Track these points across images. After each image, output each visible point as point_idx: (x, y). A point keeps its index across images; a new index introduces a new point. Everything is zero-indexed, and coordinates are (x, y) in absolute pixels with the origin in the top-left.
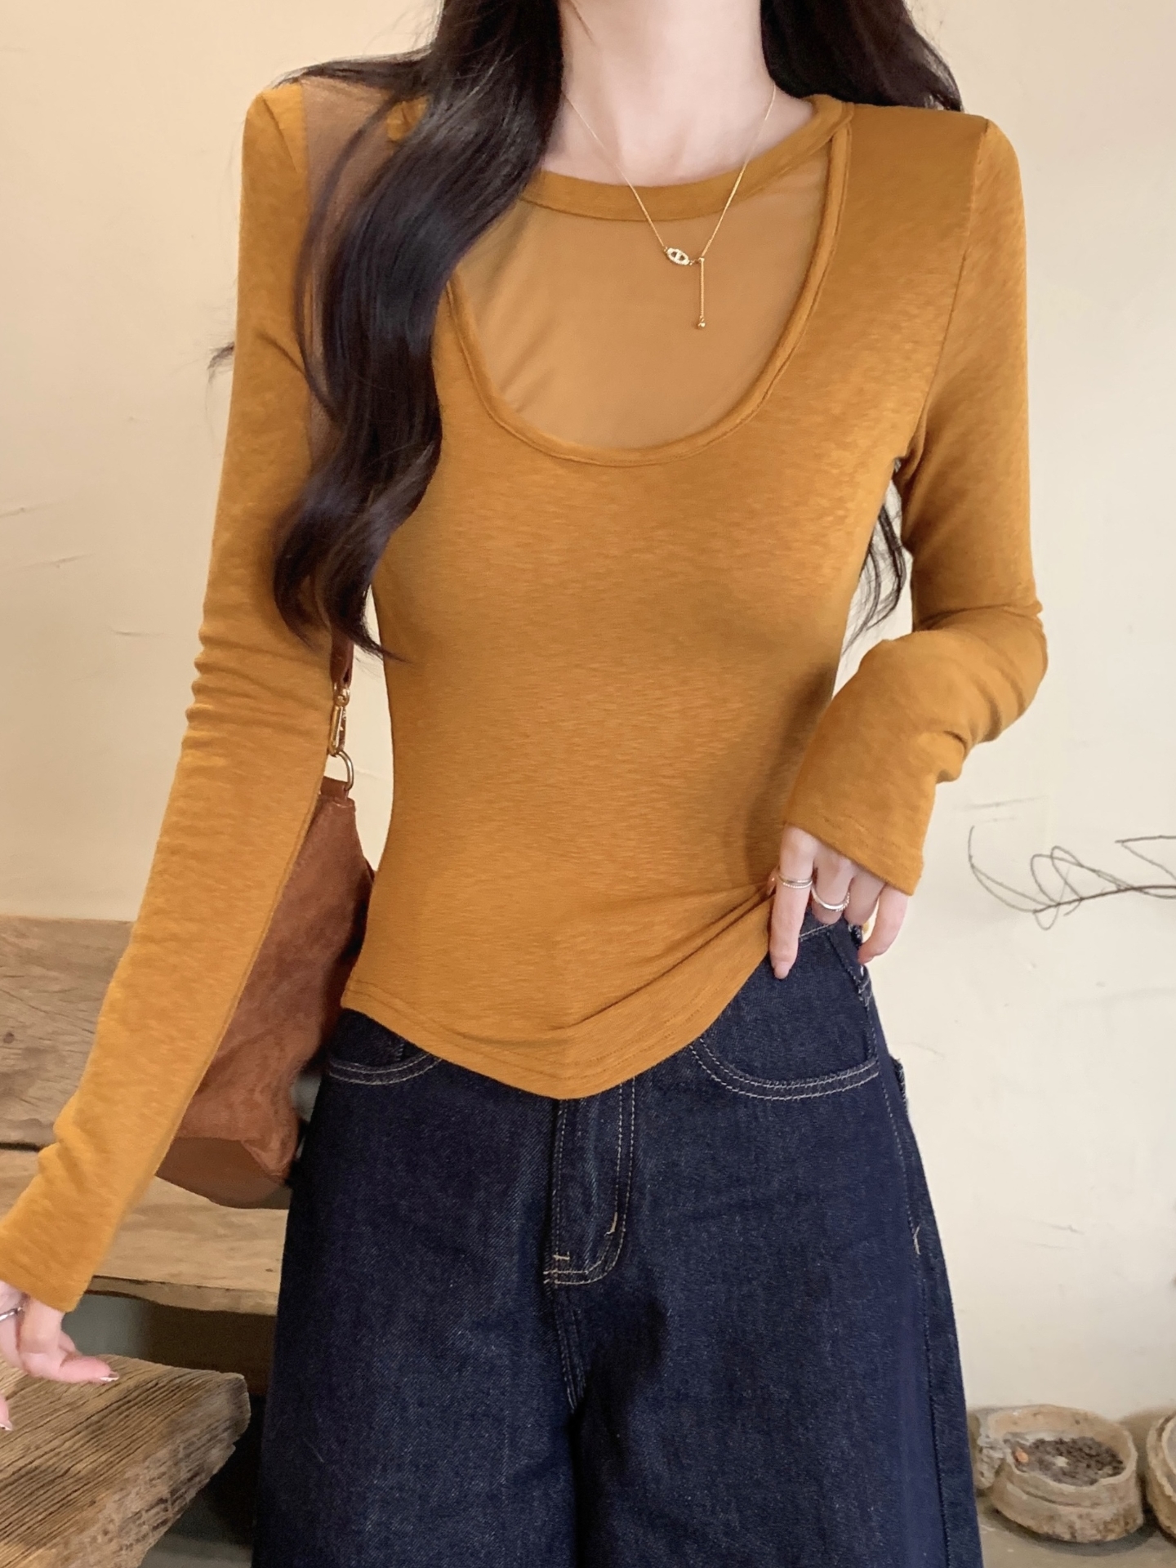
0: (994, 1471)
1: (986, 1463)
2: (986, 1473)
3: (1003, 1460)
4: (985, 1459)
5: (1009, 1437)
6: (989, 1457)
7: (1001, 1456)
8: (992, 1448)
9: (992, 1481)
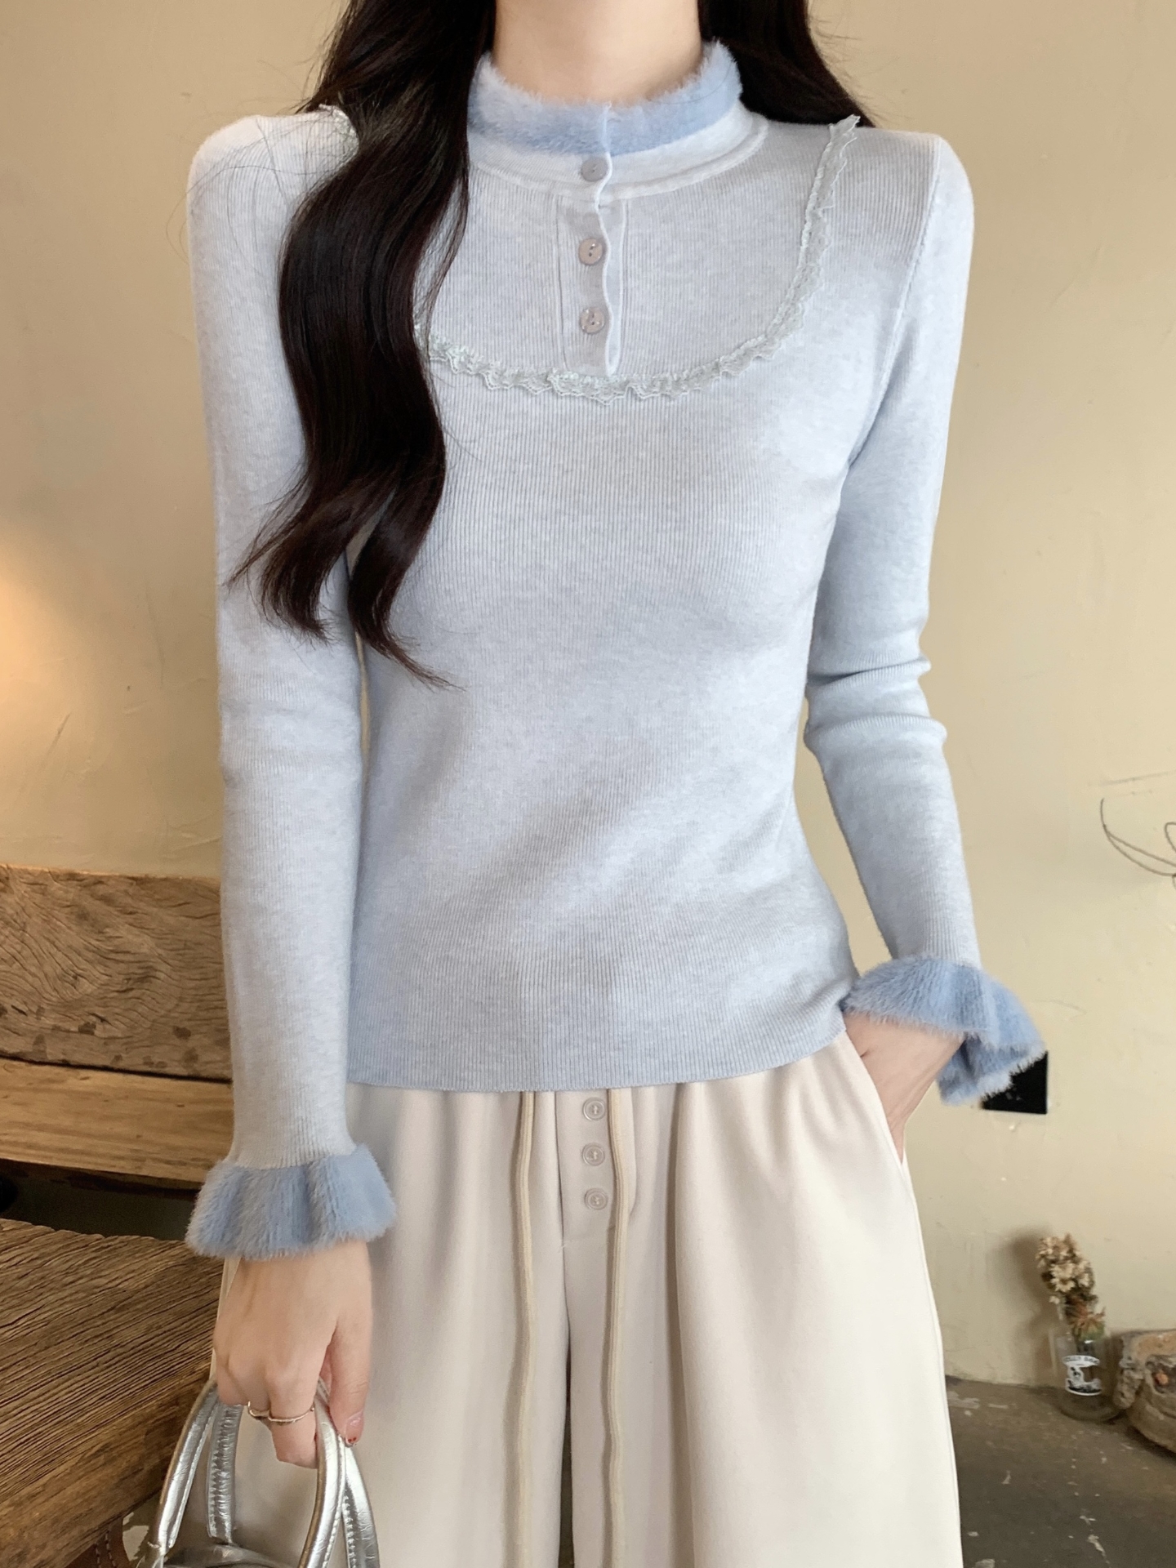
0: (1134, 1391)
1: (1127, 1384)
2: (1127, 1394)
3: (1143, 1381)
4: (1126, 1380)
5: (1153, 1359)
6: (1130, 1378)
7: (1141, 1378)
8: (1133, 1369)
9: (1132, 1401)
